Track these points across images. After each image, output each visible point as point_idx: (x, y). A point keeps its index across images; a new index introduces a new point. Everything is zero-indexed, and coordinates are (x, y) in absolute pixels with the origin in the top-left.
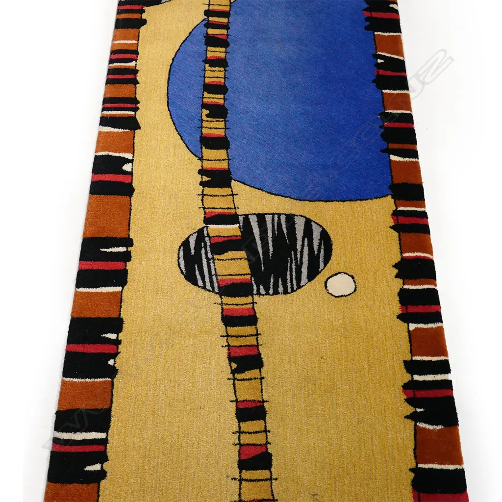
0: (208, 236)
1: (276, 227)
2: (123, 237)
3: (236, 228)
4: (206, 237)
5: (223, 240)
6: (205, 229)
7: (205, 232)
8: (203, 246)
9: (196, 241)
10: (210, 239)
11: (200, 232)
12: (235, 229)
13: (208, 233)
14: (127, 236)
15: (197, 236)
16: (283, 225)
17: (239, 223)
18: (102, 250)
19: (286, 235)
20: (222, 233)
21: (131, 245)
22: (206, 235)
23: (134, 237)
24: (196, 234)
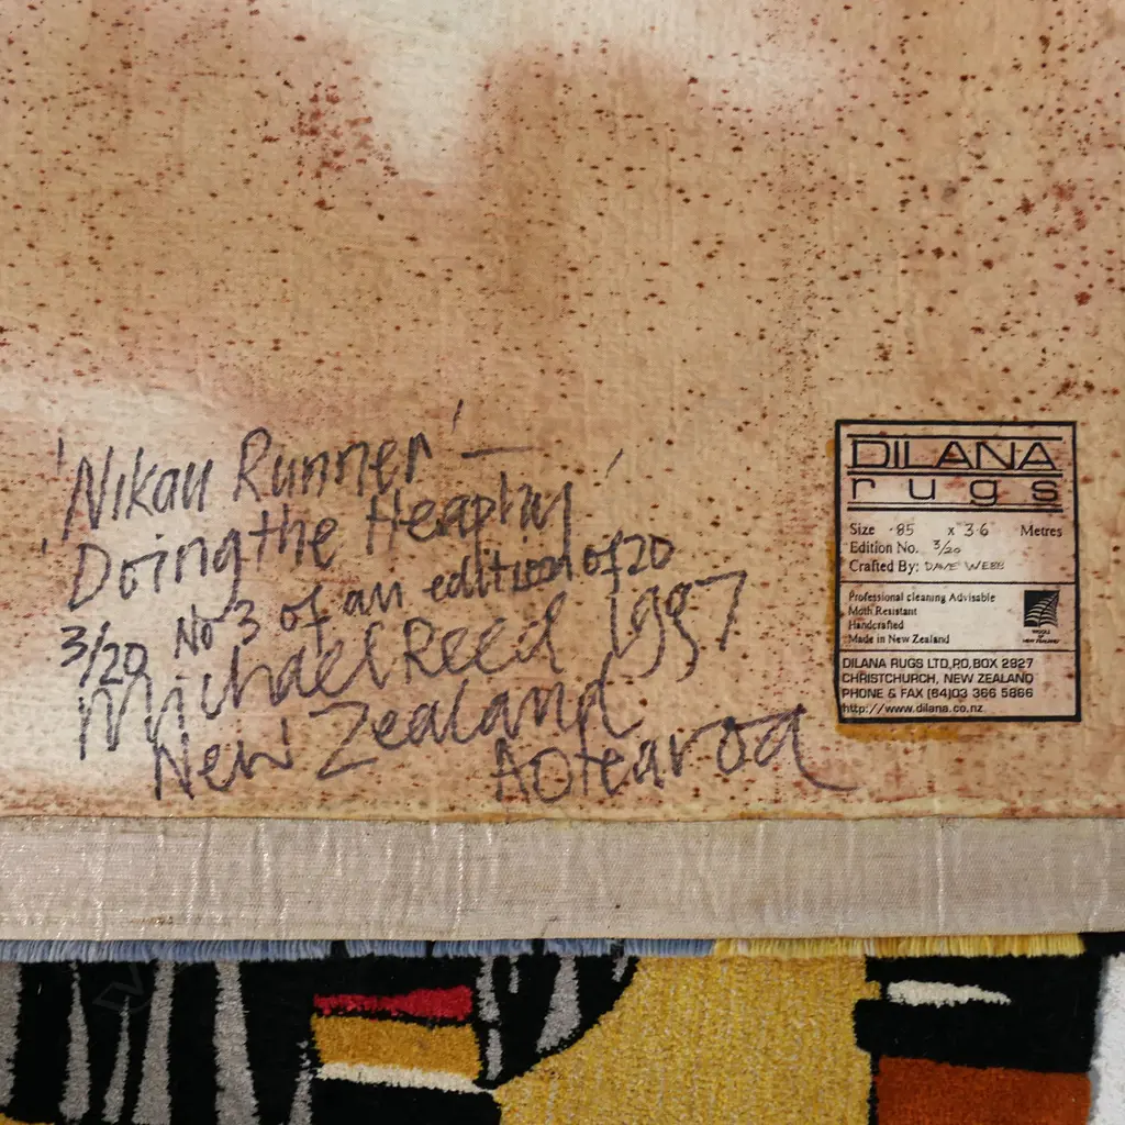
0: (481, 1029)
1: (124, 1048)
2: (904, 1062)
3: (335, 1058)
4: (494, 1025)
5: (413, 997)
6: (495, 1069)
7: (495, 1051)
8: (515, 974)
9: (545, 1008)
10: (477, 1009)
11: (521, 1057)
12: (342, 1053)
13: (483, 1044)
14: (884, 1061)
15: (539, 1035)
16: (84, 1055)
17: (316, 1083)
18: (1002, 998)
19: (77, 996)
20: (412, 1041)
21: (863, 1010)
22: (494, 1034)
23: (849, 1055)
24: (544, 1042)
